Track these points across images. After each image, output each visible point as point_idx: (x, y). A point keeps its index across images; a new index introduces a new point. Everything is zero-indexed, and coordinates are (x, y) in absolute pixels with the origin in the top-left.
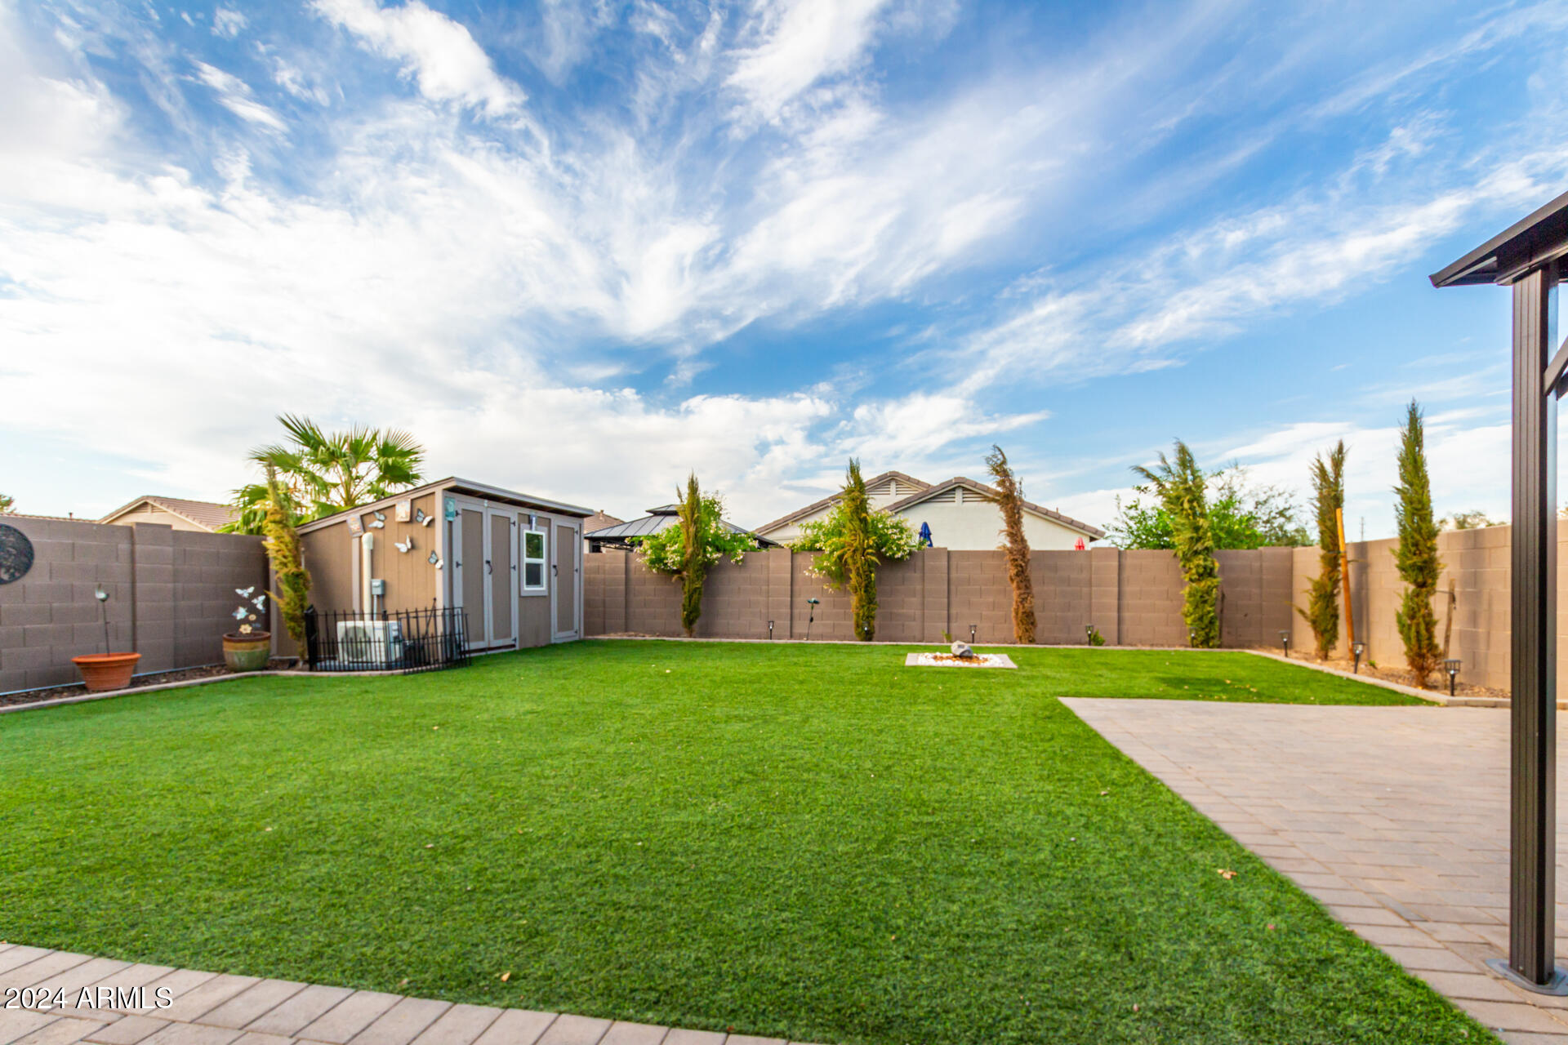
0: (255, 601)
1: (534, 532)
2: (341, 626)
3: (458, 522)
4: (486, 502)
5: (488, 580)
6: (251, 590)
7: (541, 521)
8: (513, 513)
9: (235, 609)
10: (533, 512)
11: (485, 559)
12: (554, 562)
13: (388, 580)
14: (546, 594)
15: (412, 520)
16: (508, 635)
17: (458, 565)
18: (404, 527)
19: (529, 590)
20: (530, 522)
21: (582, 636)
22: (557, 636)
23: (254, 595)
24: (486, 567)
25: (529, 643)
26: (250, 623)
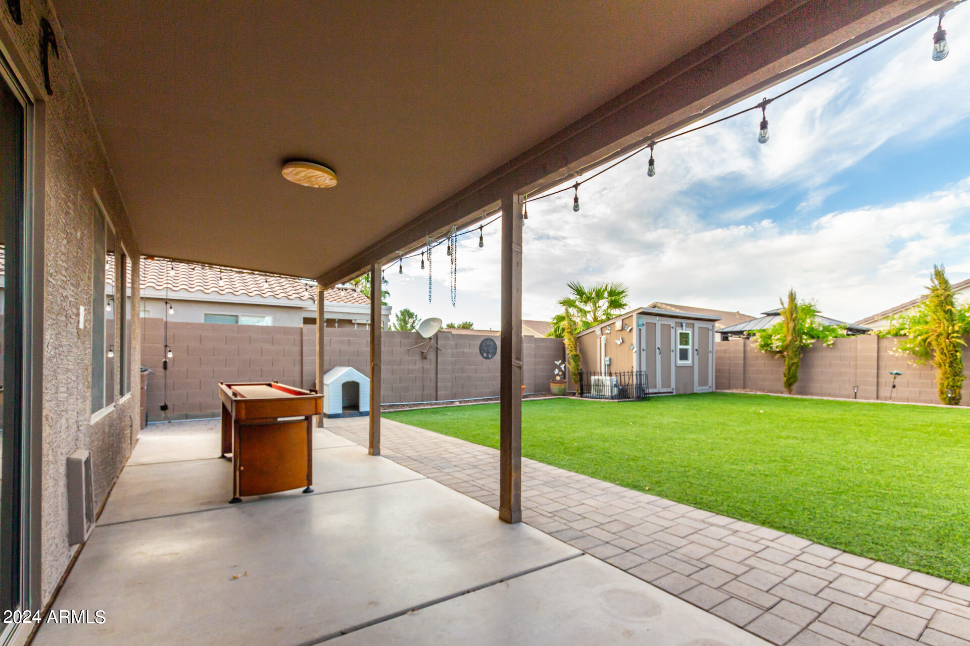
0: (561, 367)
1: (684, 331)
2: (593, 378)
3: (644, 329)
4: (658, 318)
5: (658, 357)
6: (560, 362)
7: (688, 325)
8: (672, 322)
9: (554, 370)
10: (684, 321)
11: (657, 347)
12: (696, 347)
13: (612, 358)
14: (691, 365)
15: (623, 329)
16: (669, 386)
17: (643, 350)
18: (619, 332)
19: (681, 363)
20: (682, 326)
21: (714, 390)
22: (697, 389)
23: (561, 364)
24: (658, 351)
25: (681, 392)
26: (559, 375)
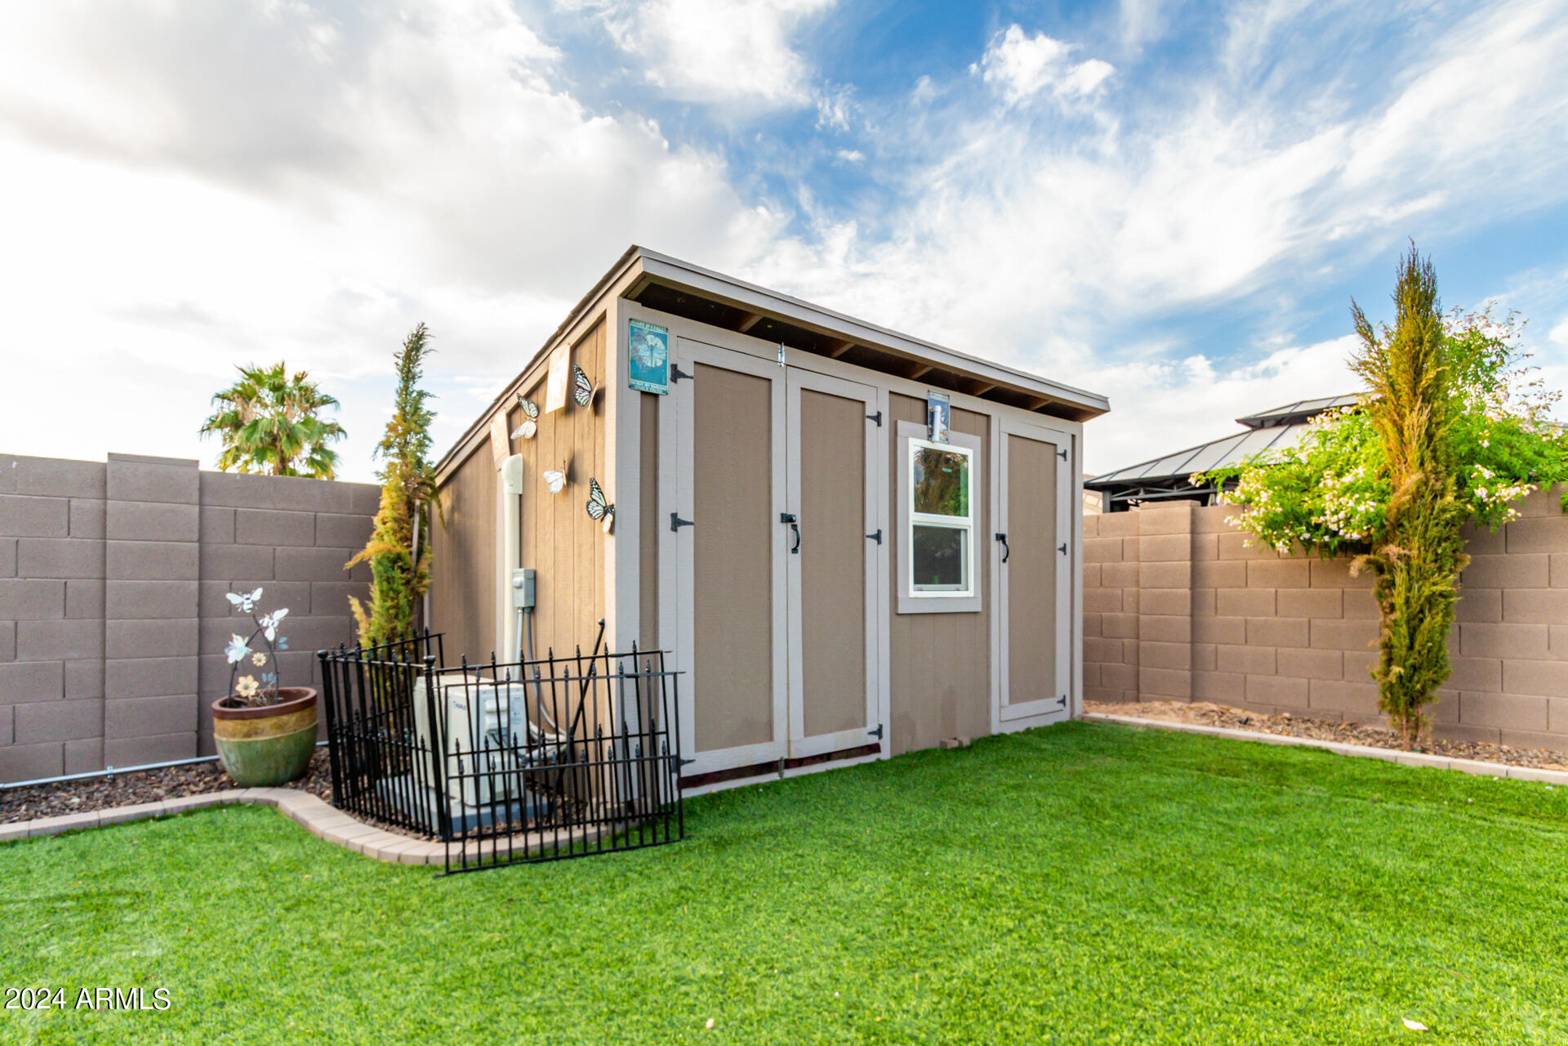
0: (265, 621)
1: (938, 445)
3: (677, 407)
4: (783, 354)
5: (787, 571)
6: (257, 594)
7: (960, 418)
10: (937, 394)
11: (778, 509)
12: (1000, 523)
13: (538, 566)
14: (977, 607)
15: (570, 407)
16: (853, 722)
17: (677, 523)
19: (920, 596)
20: (928, 418)
21: (1078, 712)
23: (264, 607)
24: (781, 535)
25: (924, 739)
26: (257, 673)
